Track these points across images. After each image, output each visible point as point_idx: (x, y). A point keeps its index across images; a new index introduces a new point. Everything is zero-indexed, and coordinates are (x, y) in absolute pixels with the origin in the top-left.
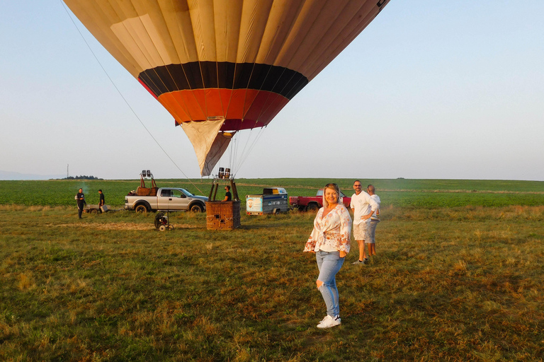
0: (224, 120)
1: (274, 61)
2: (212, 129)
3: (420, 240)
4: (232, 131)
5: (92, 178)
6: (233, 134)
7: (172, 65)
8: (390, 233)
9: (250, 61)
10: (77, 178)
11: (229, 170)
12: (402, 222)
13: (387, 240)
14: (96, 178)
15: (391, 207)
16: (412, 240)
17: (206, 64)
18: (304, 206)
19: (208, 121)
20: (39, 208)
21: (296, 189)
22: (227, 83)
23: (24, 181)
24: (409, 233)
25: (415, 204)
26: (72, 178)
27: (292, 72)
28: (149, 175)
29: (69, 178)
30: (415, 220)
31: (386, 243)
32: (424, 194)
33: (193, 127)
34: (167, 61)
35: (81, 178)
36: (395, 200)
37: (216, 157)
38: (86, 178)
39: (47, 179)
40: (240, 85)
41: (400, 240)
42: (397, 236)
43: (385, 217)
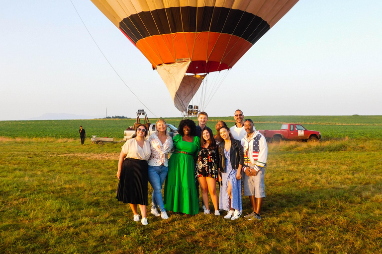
0: (190, 62)
1: (232, 5)
2: (180, 70)
3: (375, 174)
4: (203, 74)
5: (123, 117)
6: (204, 76)
7: (142, 13)
8: (343, 164)
9: (210, 5)
10: (113, 117)
11: (197, 107)
12: (356, 153)
13: (340, 174)
14: (126, 118)
15: (347, 138)
16: (366, 174)
17: (171, 9)
18: (270, 138)
19: (177, 63)
20: (65, 140)
21: (271, 124)
22: (191, 28)
23: (74, 120)
24: (363, 165)
25: (368, 135)
26: (110, 118)
27: (251, 15)
28: (143, 114)
29: (107, 118)
30: (369, 151)
31: (339, 178)
32: (375, 127)
33: (165, 69)
34: (139, 10)
35: (116, 117)
36: (351, 132)
37: (189, 96)
38: (120, 117)
39: (92, 118)
40: (202, 28)
41: (353, 174)
42: (351, 168)
43: (341, 148)
